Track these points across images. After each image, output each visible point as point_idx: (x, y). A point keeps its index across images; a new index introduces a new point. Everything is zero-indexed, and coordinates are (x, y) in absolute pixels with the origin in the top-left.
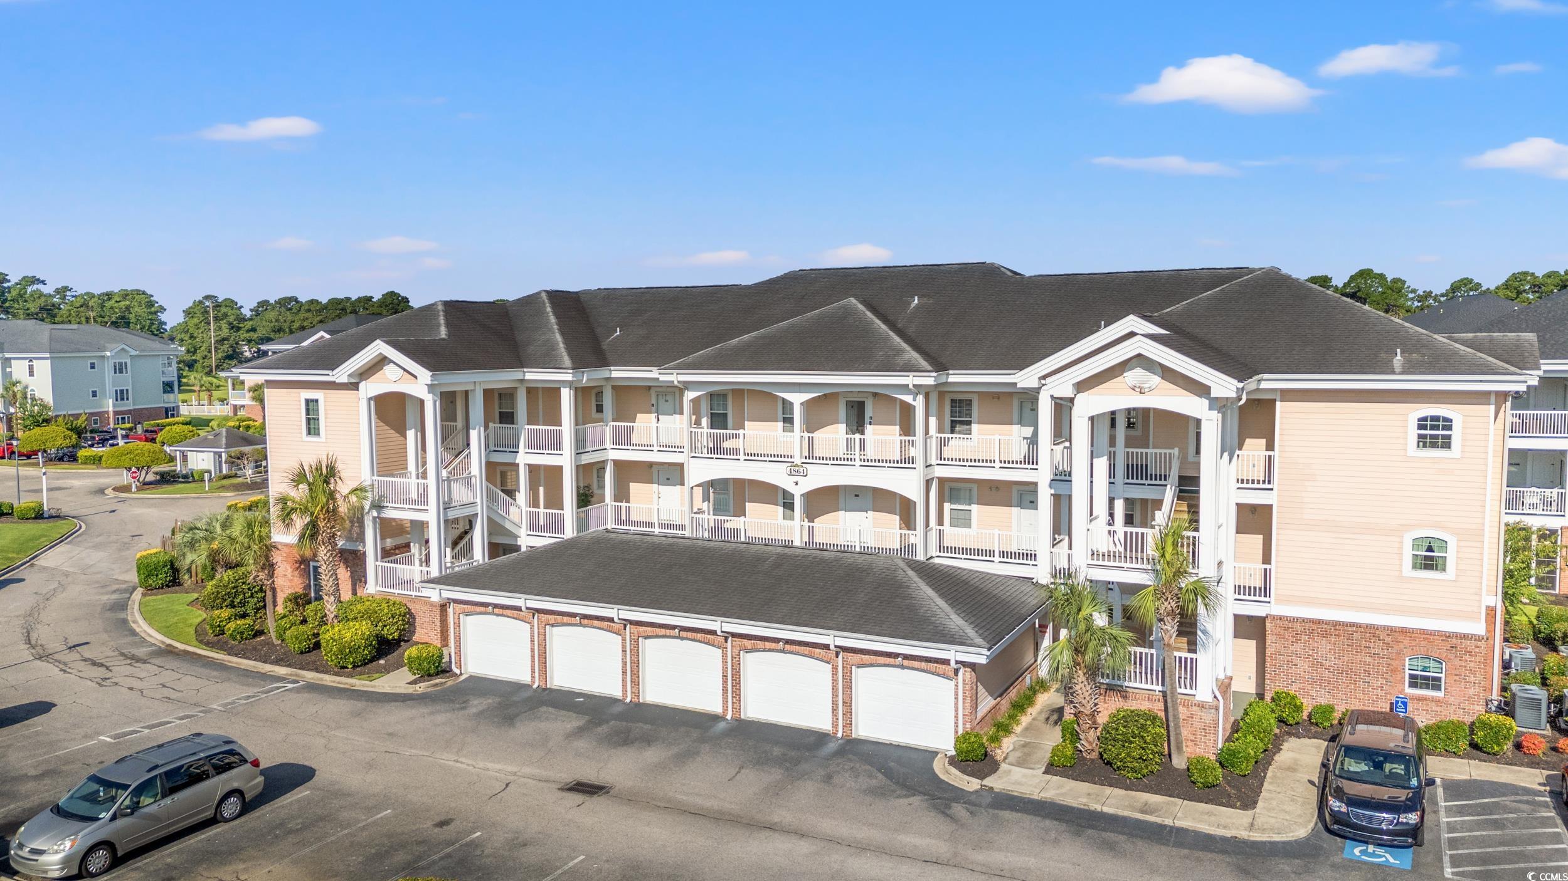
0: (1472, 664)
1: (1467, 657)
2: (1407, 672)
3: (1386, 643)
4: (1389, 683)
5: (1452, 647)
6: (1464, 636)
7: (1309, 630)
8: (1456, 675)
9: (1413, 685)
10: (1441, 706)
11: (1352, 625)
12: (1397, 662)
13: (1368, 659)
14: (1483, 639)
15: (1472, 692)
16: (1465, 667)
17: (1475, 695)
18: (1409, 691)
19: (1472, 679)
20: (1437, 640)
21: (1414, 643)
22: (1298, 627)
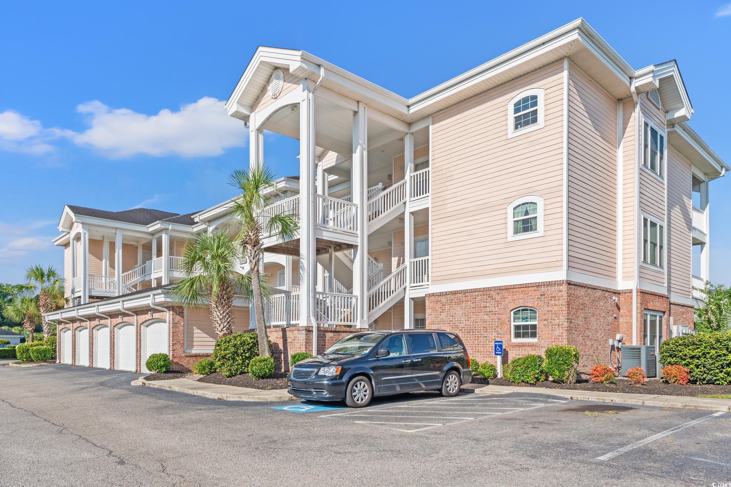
0: (556, 308)
1: (553, 302)
2: (513, 324)
3: (497, 301)
4: (499, 335)
5: (541, 295)
6: (549, 284)
7: (450, 300)
8: (545, 320)
9: (517, 335)
10: (535, 350)
11: (475, 290)
12: (504, 316)
13: (486, 317)
14: (563, 283)
15: (557, 333)
16: (551, 311)
17: (559, 336)
18: (515, 340)
19: (557, 321)
20: (531, 291)
21: (515, 297)
22: (443, 299)
